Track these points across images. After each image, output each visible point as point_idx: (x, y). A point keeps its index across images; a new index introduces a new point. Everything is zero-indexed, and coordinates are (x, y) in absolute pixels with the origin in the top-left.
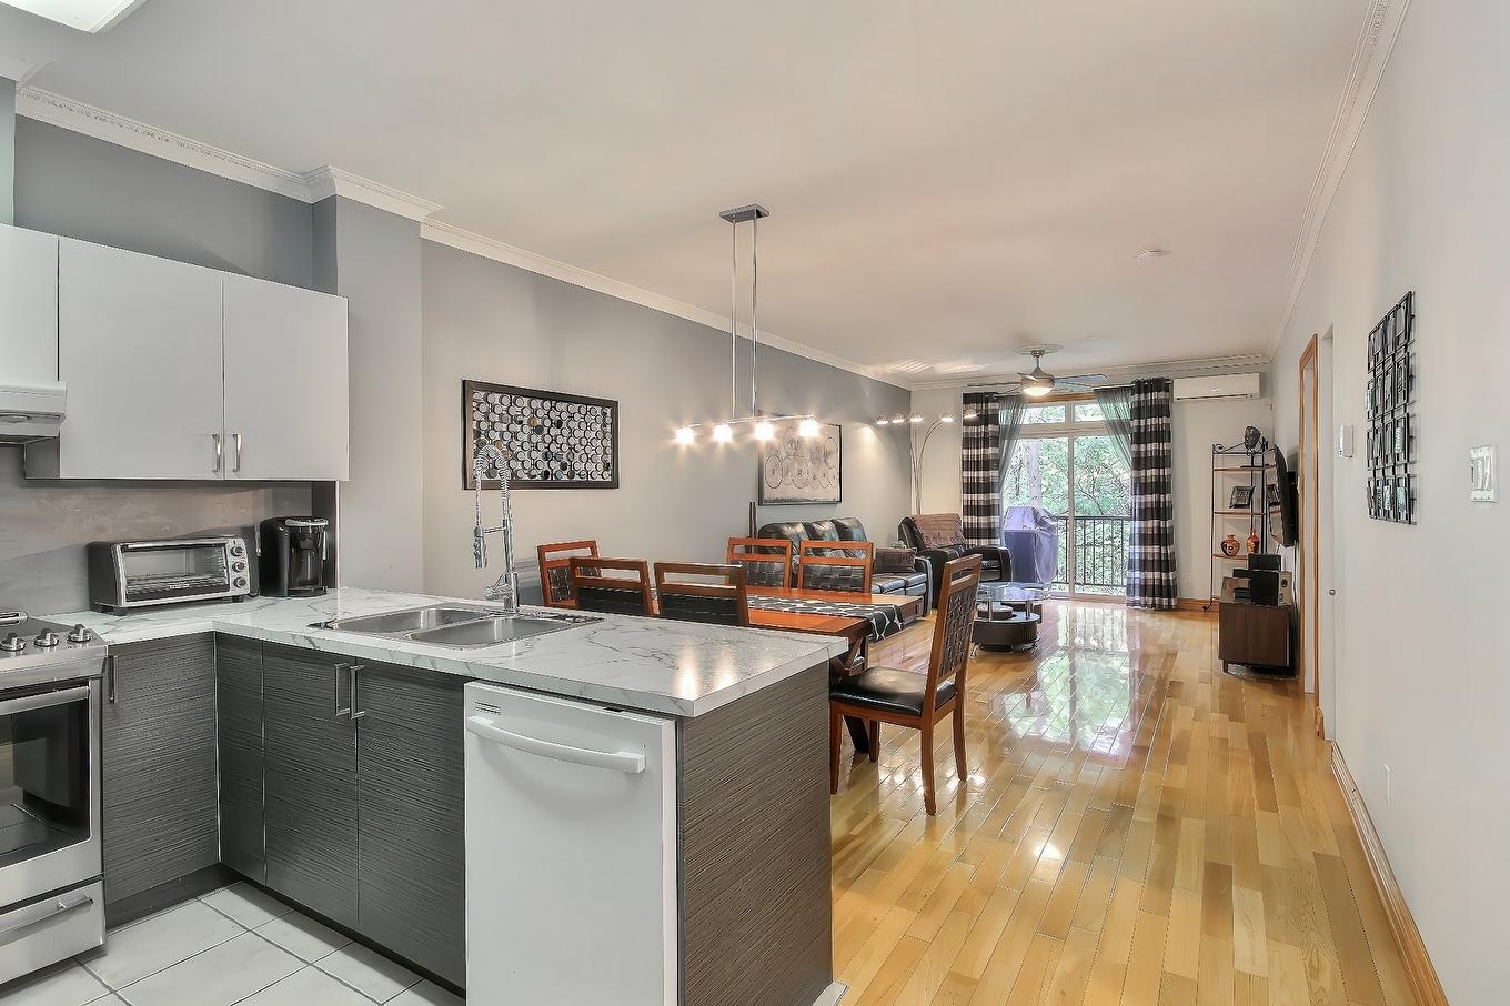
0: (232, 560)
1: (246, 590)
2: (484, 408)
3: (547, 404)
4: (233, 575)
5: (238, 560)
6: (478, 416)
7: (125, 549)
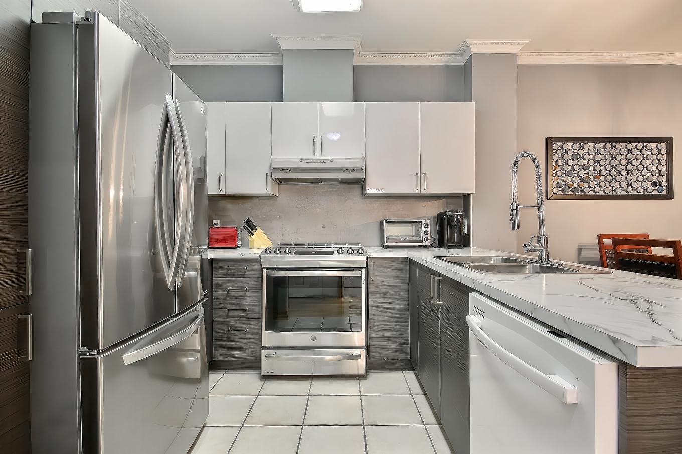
0: (424, 229)
1: (429, 243)
2: (560, 152)
3: (608, 146)
4: (424, 236)
5: (426, 229)
6: (556, 157)
7: (387, 223)
